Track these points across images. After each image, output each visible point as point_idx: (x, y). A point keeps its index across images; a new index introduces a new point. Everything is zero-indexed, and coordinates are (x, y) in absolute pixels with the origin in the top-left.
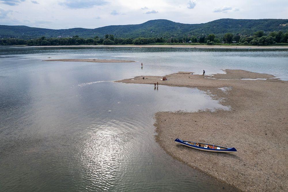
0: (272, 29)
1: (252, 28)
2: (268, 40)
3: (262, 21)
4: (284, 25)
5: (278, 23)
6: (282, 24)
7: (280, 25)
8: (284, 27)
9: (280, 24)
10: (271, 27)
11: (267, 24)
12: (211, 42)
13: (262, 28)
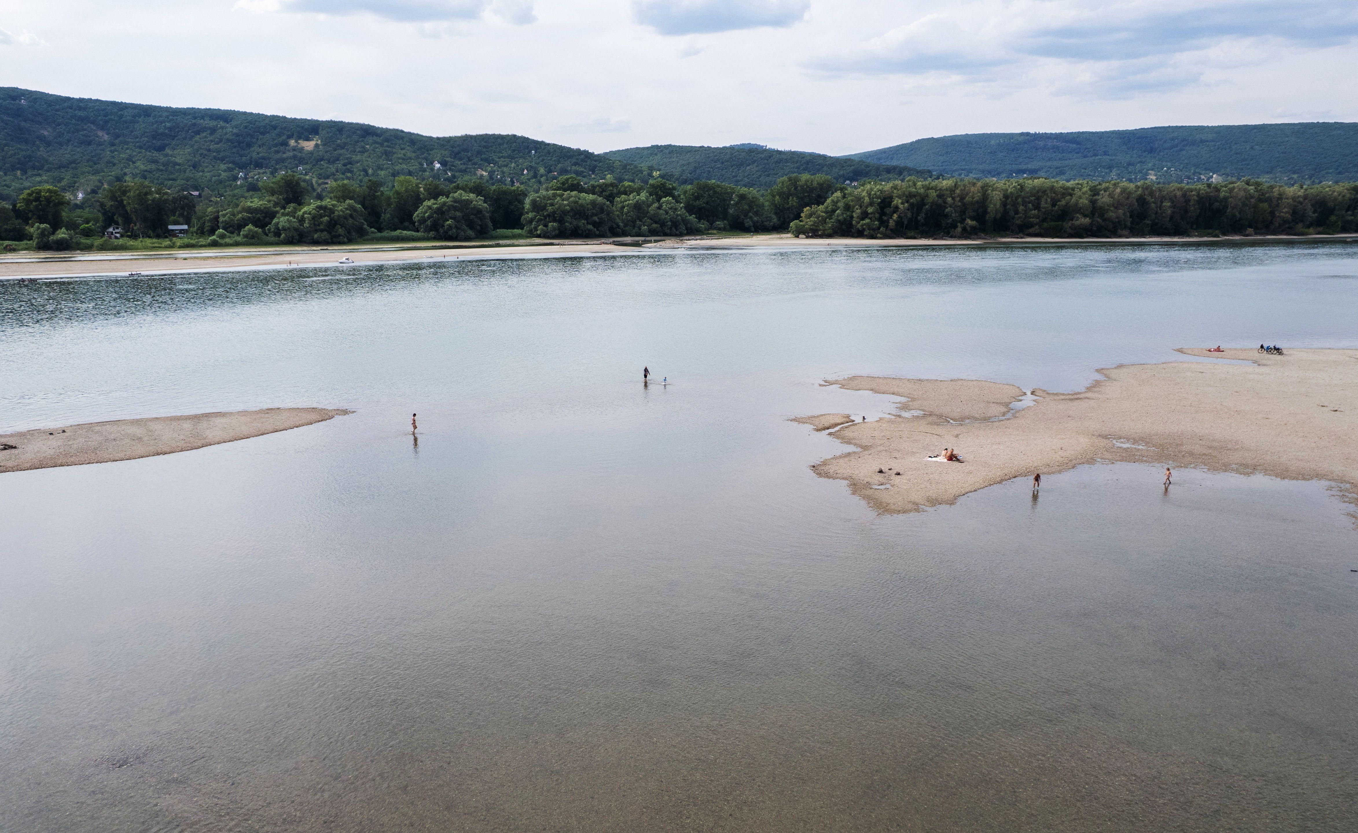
0: (264, 158)
1: (168, 151)
2: (345, 218)
3: (203, 118)
4: (309, 145)
5: (279, 135)
6: (296, 142)
7: (292, 143)
8: (311, 153)
9: (290, 137)
10: (255, 148)
11: (237, 135)
12: (62, 234)
13: (218, 151)
